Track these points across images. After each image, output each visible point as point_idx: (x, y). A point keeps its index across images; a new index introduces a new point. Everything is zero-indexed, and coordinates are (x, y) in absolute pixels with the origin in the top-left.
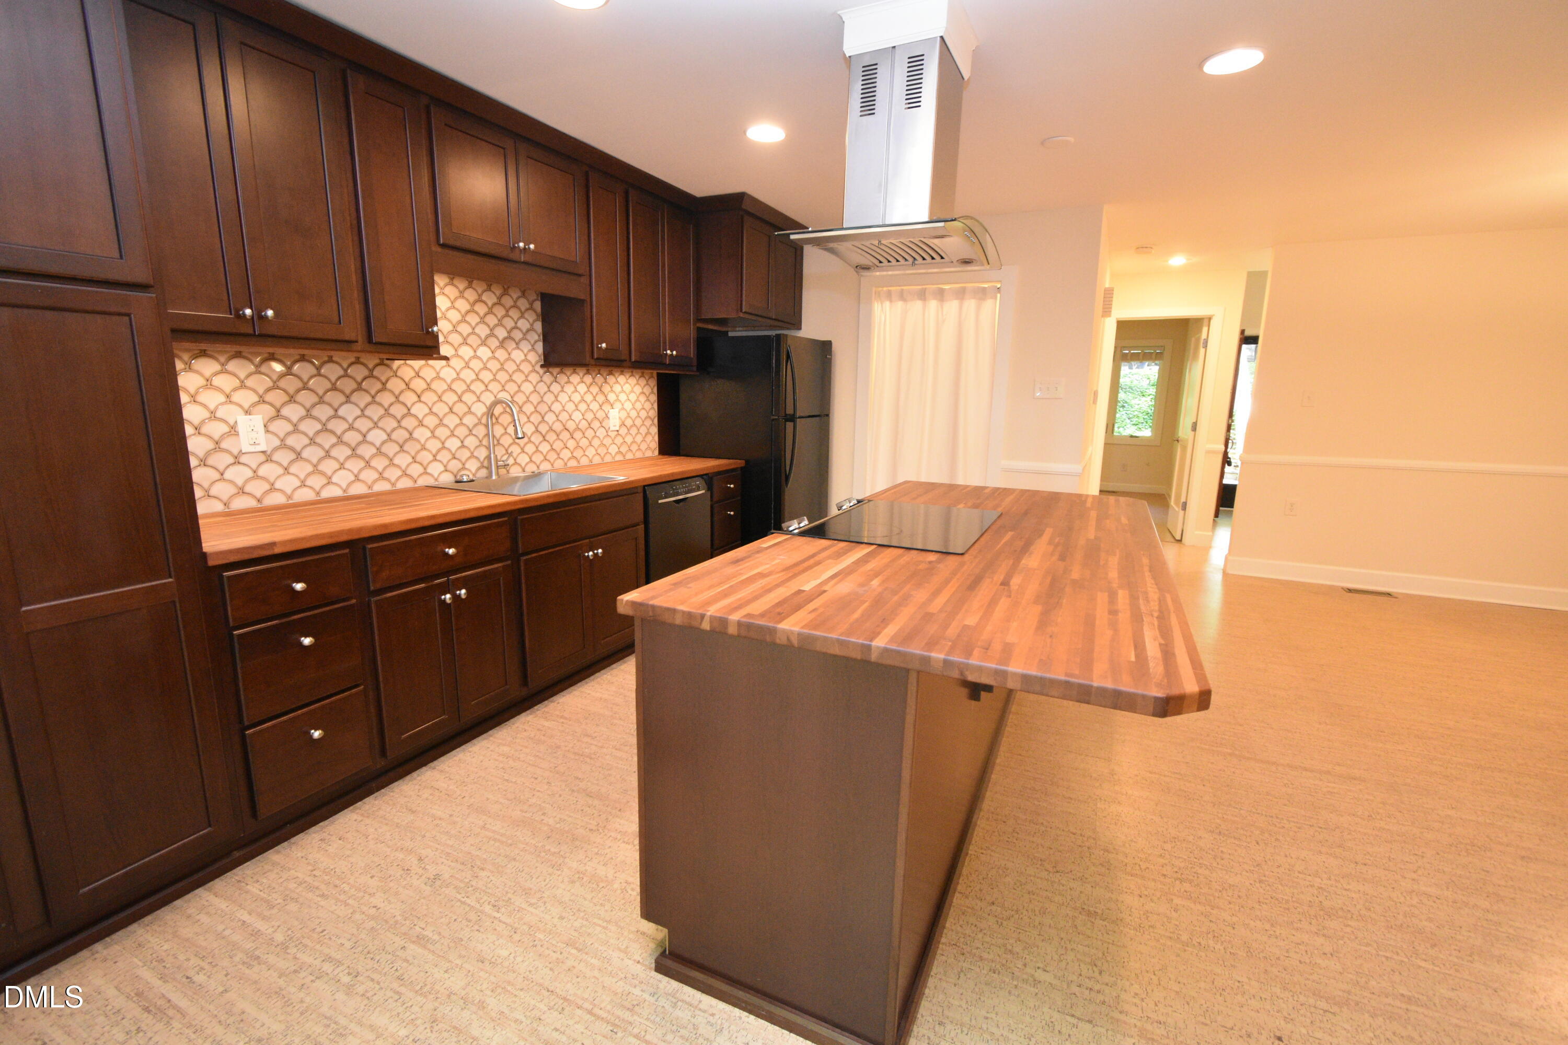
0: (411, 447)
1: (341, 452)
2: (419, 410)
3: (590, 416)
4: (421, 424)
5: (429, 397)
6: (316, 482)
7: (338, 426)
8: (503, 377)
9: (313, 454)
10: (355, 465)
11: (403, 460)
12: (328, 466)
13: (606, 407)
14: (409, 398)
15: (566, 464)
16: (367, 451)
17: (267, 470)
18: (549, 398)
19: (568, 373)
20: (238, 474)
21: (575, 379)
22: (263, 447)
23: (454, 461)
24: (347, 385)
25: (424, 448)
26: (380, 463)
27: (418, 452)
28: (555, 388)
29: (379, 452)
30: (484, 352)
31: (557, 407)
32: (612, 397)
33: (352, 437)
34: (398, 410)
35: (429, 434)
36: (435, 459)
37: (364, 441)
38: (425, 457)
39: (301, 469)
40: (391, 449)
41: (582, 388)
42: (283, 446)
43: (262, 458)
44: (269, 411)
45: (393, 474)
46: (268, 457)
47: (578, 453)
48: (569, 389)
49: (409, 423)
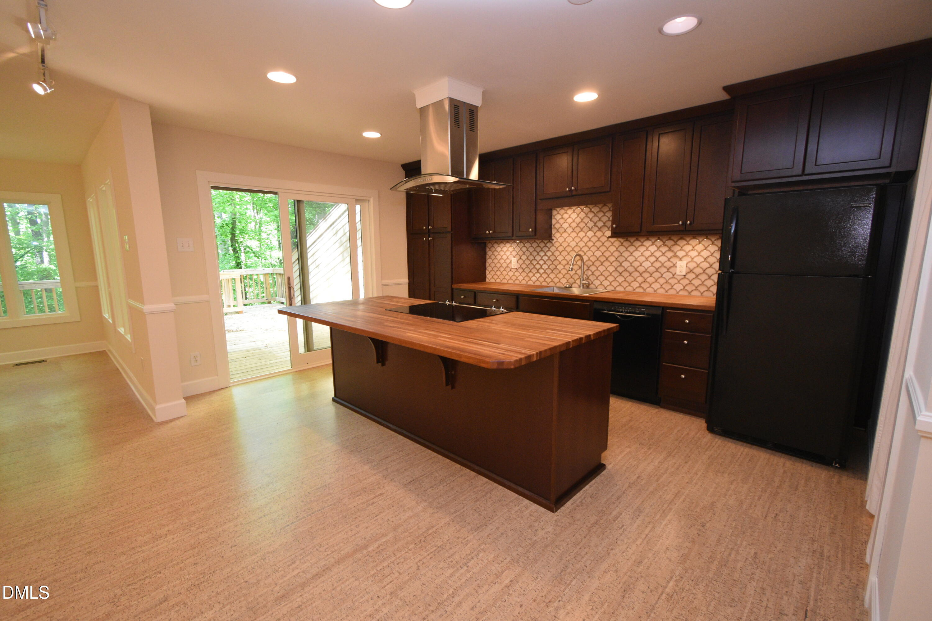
0: (556, 272)
1: (534, 271)
2: (560, 258)
3: (657, 265)
4: (560, 263)
5: (564, 253)
6: (527, 279)
7: (535, 262)
8: (598, 244)
9: (527, 270)
10: (538, 275)
11: (552, 276)
12: (531, 275)
13: (674, 260)
14: (557, 253)
15: (634, 290)
16: (541, 271)
17: (517, 274)
18: (626, 254)
19: (642, 240)
20: (511, 274)
21: (648, 243)
22: (516, 267)
23: (572, 279)
24: (538, 249)
25: (560, 272)
26: (545, 276)
27: (558, 274)
28: (631, 249)
29: (545, 272)
30: (590, 234)
31: (631, 259)
32: (681, 254)
33: (538, 266)
34: (552, 258)
35: (563, 267)
36: (564, 277)
37: (541, 268)
38: (560, 276)
39: (524, 274)
40: (549, 271)
41: (653, 248)
42: (520, 267)
43: (516, 270)
44: (518, 257)
45: (548, 280)
46: (517, 270)
47: (645, 285)
48: (642, 249)
49: (556, 263)
